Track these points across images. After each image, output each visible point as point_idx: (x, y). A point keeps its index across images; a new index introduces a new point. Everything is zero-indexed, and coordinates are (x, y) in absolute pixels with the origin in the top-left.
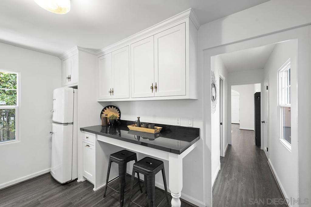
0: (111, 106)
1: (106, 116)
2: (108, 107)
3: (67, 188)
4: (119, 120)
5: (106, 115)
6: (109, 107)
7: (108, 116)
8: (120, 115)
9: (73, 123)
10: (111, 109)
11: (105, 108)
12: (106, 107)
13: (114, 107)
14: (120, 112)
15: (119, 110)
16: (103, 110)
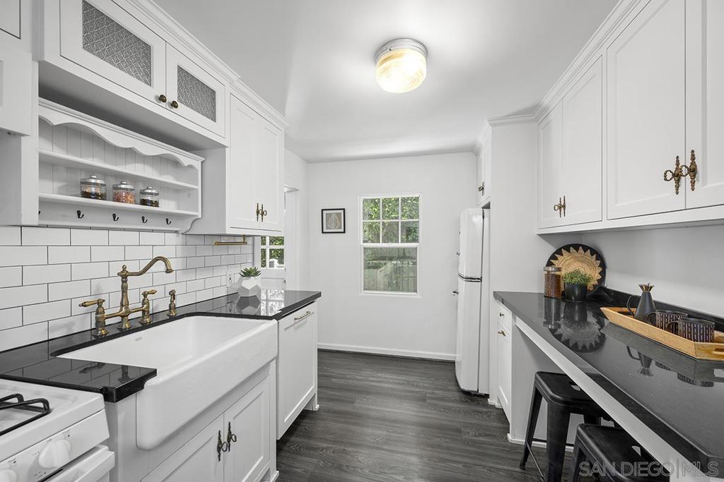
0: (576, 247)
1: (558, 273)
2: (567, 248)
3: (467, 401)
4: (600, 287)
5: (556, 268)
6: (571, 248)
7: (562, 273)
8: (603, 273)
9: (480, 279)
10: (577, 255)
11: (559, 252)
12: (561, 249)
13: (585, 248)
14: (603, 265)
15: (600, 257)
16: (553, 257)
